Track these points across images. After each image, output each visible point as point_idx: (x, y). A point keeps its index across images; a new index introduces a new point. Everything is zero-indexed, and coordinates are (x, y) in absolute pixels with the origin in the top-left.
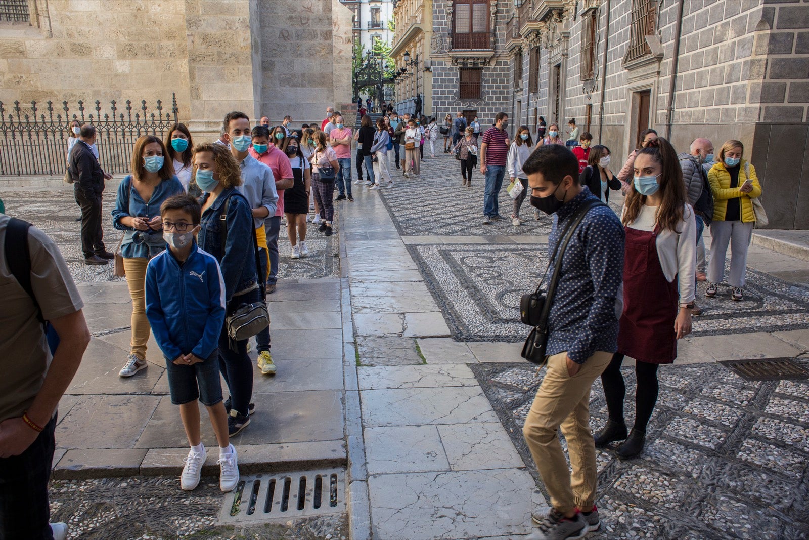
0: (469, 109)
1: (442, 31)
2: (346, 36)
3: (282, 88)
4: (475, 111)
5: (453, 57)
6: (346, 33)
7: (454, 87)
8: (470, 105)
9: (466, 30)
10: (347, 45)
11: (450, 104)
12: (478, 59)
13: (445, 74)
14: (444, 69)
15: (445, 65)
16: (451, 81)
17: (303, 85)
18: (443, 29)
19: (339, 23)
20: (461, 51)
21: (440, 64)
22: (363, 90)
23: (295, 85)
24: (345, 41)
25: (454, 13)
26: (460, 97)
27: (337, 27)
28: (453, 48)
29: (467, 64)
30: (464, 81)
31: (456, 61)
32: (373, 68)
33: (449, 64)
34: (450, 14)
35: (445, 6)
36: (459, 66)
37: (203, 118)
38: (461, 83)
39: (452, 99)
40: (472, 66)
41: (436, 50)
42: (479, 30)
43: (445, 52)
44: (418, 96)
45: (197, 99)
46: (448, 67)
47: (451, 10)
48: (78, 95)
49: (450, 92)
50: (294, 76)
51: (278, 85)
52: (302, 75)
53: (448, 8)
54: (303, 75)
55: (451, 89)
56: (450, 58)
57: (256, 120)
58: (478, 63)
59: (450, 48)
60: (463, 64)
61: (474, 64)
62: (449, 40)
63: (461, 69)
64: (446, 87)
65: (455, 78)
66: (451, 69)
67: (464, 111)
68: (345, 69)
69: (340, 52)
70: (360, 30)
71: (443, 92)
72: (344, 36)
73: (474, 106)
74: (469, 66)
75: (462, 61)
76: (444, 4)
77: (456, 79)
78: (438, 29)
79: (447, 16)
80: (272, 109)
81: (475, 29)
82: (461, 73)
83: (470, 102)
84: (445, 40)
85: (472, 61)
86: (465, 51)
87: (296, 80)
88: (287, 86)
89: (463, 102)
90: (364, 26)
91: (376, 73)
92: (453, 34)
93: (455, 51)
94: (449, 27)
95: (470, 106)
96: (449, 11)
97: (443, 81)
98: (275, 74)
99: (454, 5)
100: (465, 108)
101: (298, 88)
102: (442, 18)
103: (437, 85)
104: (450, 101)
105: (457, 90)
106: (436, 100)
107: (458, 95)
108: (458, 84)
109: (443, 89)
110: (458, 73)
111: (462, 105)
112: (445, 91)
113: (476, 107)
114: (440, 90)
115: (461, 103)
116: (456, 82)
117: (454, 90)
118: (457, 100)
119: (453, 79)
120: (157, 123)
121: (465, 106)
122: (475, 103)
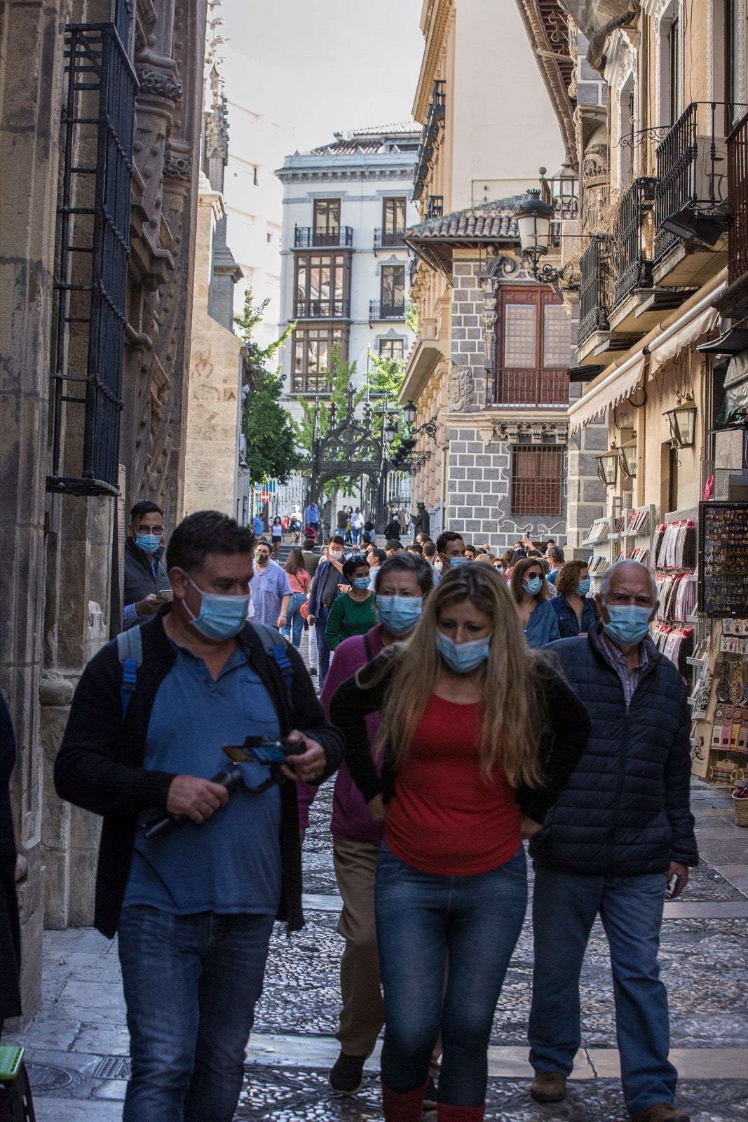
1: (473, 362)
2: (227, 386)
5: (494, 422)
6: (225, 381)
7: (499, 487)
8: (535, 529)
9: (529, 361)
10: (226, 404)
11: (488, 527)
12: (553, 427)
13: (479, 458)
14: (476, 448)
15: (479, 438)
16: (491, 474)
18: (475, 360)
19: (212, 360)
20: (512, 409)
21: (468, 435)
22: (350, 484)
24: (222, 397)
25: (499, 325)
26: (513, 510)
27: (208, 369)
28: (495, 402)
29: (529, 437)
30: (522, 474)
31: (503, 428)
32: (361, 430)
33: (486, 437)
34: (489, 327)
35: (480, 308)
36: (511, 440)
38: (514, 480)
39: (493, 516)
40: (539, 442)
41: (459, 404)
42: (557, 362)
43: (478, 410)
44: (421, 507)
46: (485, 443)
47: (493, 319)
49: (489, 500)
53: (486, 314)
55: (491, 493)
56: (490, 424)
58: (553, 436)
59: (488, 401)
60: (520, 436)
61: (545, 437)
62: (486, 383)
63: (515, 448)
64: (481, 487)
65: (501, 468)
66: (491, 448)
68: (220, 451)
69: (212, 417)
70: (349, 323)
71: (473, 500)
72: (221, 387)
73: (546, 531)
74: (534, 441)
75: (516, 431)
76: (478, 306)
77: (505, 471)
78: (463, 360)
79: (484, 331)
81: (550, 360)
82: (514, 457)
83: (536, 523)
84: (479, 383)
85: (540, 431)
86: (522, 409)
89: (519, 524)
90: (360, 311)
91: (368, 444)
92: (498, 370)
93: (499, 409)
94: (488, 354)
95: (535, 532)
96: (486, 321)
97: (474, 474)
99: (499, 308)
102: (474, 334)
103: (460, 483)
104: (490, 519)
105: (506, 495)
106: (457, 518)
107: (508, 504)
108: (507, 481)
109: (474, 493)
110: (509, 456)
111: (518, 531)
112: (476, 496)
113: (549, 534)
114: (466, 494)
115: (516, 526)
116: (503, 478)
117: (500, 495)
118: (505, 518)
119: (498, 470)
121: (524, 531)
122: (548, 527)
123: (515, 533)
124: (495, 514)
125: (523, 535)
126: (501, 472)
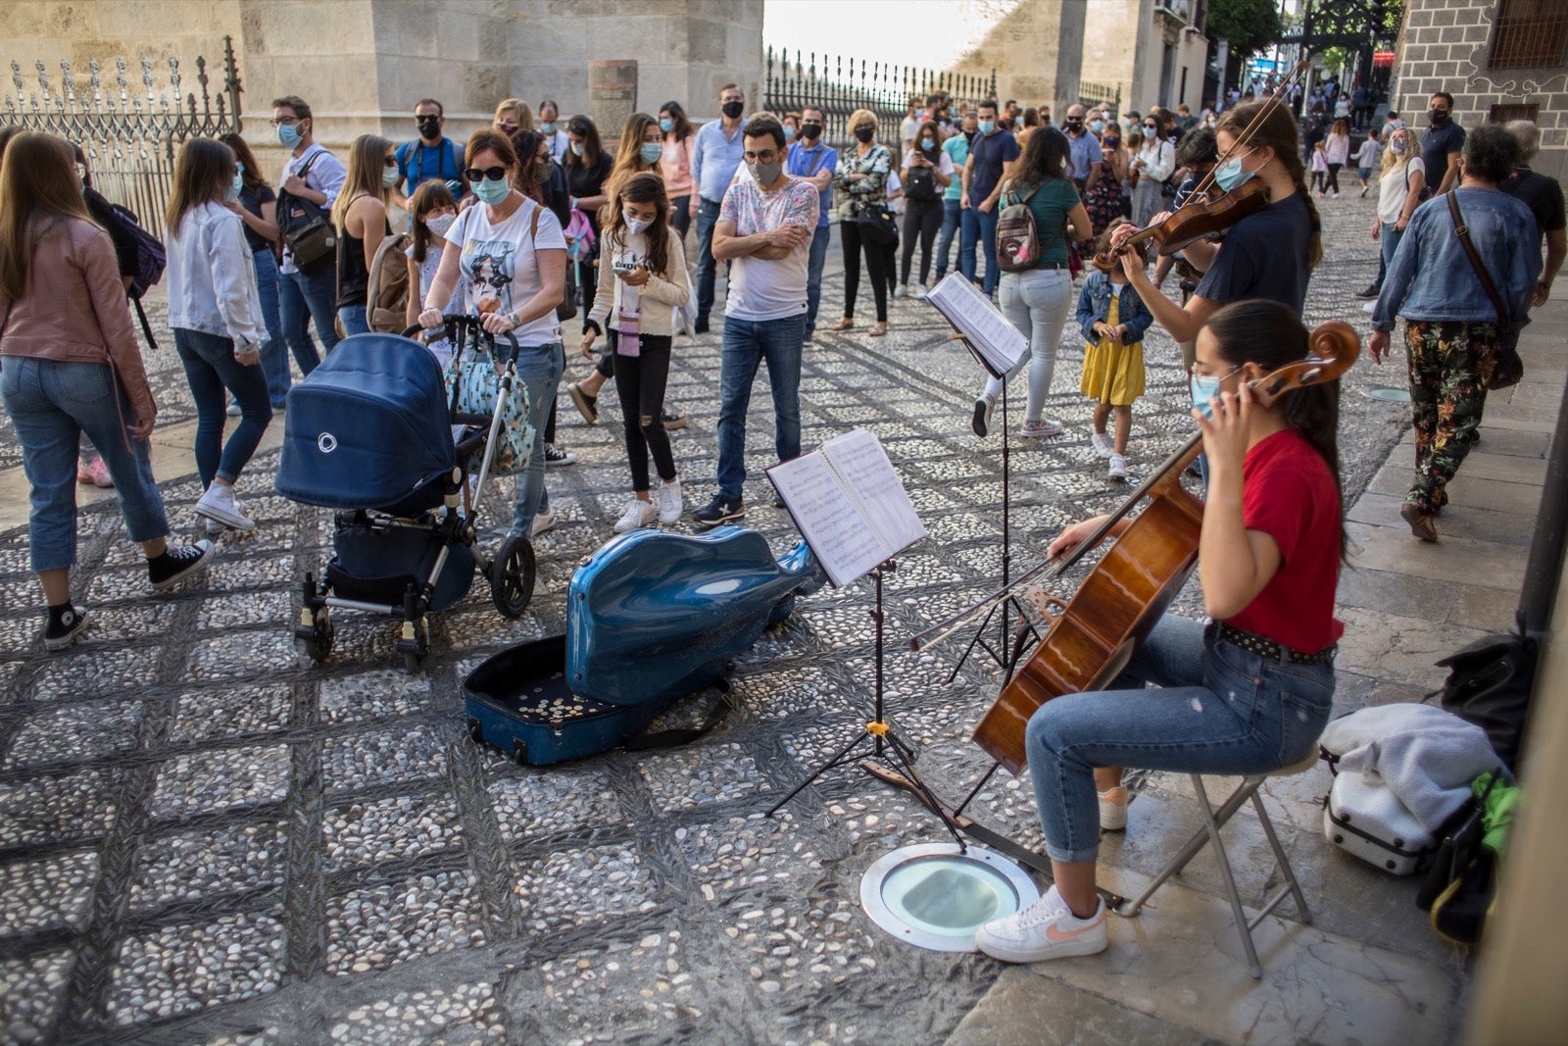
0: (1513, 99)
7: (1475, 34)
8: (1519, 87)
16: (1468, 17)
17: (608, 10)
23: (587, 11)
26: (1490, 64)
30: (1510, 15)
38: (1499, 22)
39: (1462, 73)
45: (257, 52)
49: (1459, 52)
51: (547, 11)
55: (1463, 43)
57: (379, 114)
64: (1450, 35)
65: (1482, 9)
67: (1494, 108)
71: (1437, 53)
73: (1535, 90)
77: (1488, 12)
80: (530, 83)
83: (1521, 80)
89: (1496, 81)
95: (1519, 90)
100: (1500, 98)
103: (1422, 32)
104: (1457, 77)
105: (1485, 43)
106: (1411, 77)
107: (1485, 57)
108: (1489, 26)
109: (1440, 43)
111: (1493, 90)
112: (1441, 48)
113: (1539, 93)
114: (1427, 45)
115: (1491, 85)
116: (1483, 21)
117: (1475, 44)
118: (1477, 75)
119: (1478, 11)
120: (201, 120)
121: (1502, 90)
122: (1539, 83)
123: (1489, 93)
124: (1465, 69)
125: (1500, 95)
126: (1481, 13)
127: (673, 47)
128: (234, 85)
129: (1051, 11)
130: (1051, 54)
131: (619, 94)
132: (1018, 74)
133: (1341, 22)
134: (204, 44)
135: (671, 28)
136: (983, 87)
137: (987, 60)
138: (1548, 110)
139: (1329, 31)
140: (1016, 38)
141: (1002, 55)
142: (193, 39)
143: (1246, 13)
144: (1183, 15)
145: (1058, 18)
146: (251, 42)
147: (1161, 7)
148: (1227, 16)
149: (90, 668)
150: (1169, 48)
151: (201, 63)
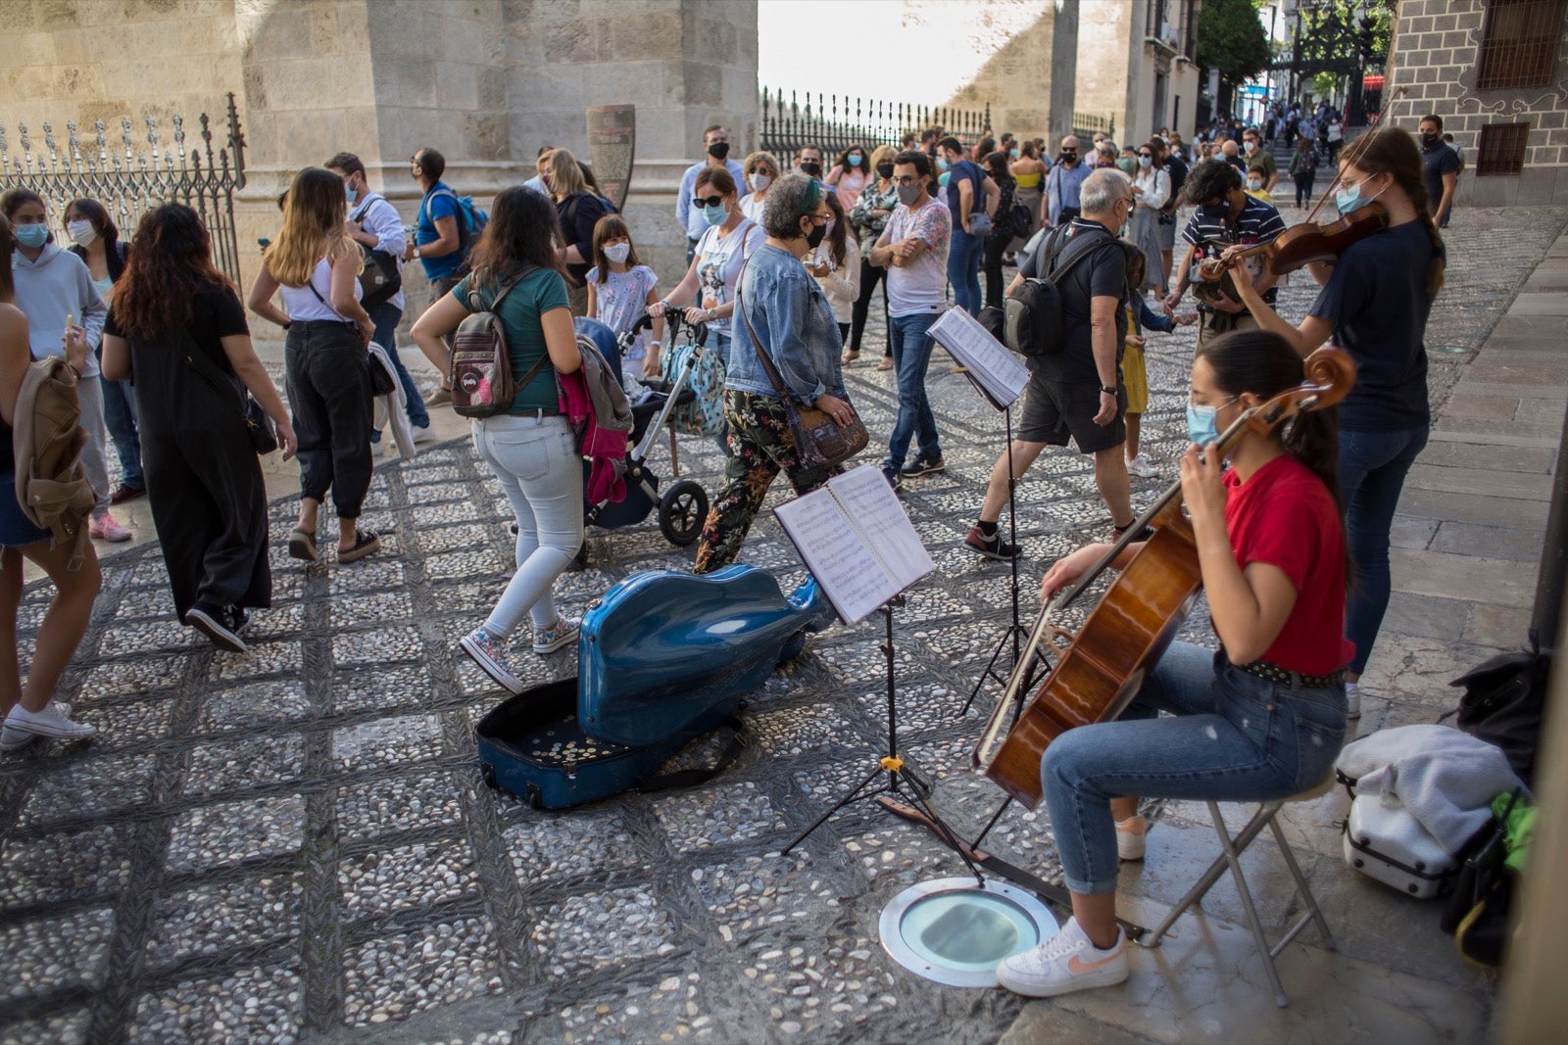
0: (1503, 118)
3: (553, 65)
4: (1524, 127)
7: (1463, 56)
8: (1509, 106)
13: (1439, 20)
16: (1455, 39)
17: (605, 56)
23: (584, 57)
26: (1479, 85)
30: (1497, 37)
37: (274, 160)
38: (1485, 44)
39: (1452, 94)
45: (260, 107)
48: (164, 108)
49: (1448, 74)
50: (582, 31)
51: (544, 59)
52: (601, 25)
54: (604, 24)
55: (1451, 65)
57: (379, 164)
64: (1438, 58)
65: (1468, 31)
66: (1458, 5)
67: (1486, 129)
71: (1426, 75)
73: (1523, 109)
77: (1474, 34)
80: (529, 130)
82: (1490, 14)
83: (1511, 99)
87: (587, 41)
88: (565, 61)
89: (1486, 101)
95: (1508, 110)
98: (533, 25)
100: (1491, 117)
101: (593, 65)
103: (1410, 55)
104: (1447, 98)
105: (1473, 65)
106: (1402, 100)
107: (1474, 79)
108: (1476, 47)
109: (1428, 66)
110: (1483, 14)
111: (1484, 110)
112: (1431, 70)
113: (1529, 112)
114: (1416, 68)
115: (1481, 105)
116: (1470, 43)
117: (1463, 66)
118: (1466, 96)
119: (1464, 34)
120: (205, 175)
121: (1493, 110)
122: (1528, 102)
123: (1480, 113)
124: (1454, 91)
125: (1490, 115)
126: (1468, 35)
127: (669, 91)
128: (237, 140)
129: (1042, 46)
130: (1044, 87)
131: (617, 139)
132: (1011, 107)
133: (1329, 48)
134: (207, 101)
135: (667, 72)
136: (977, 121)
137: (981, 94)
138: (1538, 129)
139: (1319, 56)
140: (1009, 72)
141: (995, 89)
142: (196, 97)
143: (1236, 41)
144: (1173, 45)
145: (1049, 52)
146: (253, 97)
147: (1151, 38)
148: (1217, 45)
149: (103, 723)
150: (1160, 78)
151: (204, 119)
